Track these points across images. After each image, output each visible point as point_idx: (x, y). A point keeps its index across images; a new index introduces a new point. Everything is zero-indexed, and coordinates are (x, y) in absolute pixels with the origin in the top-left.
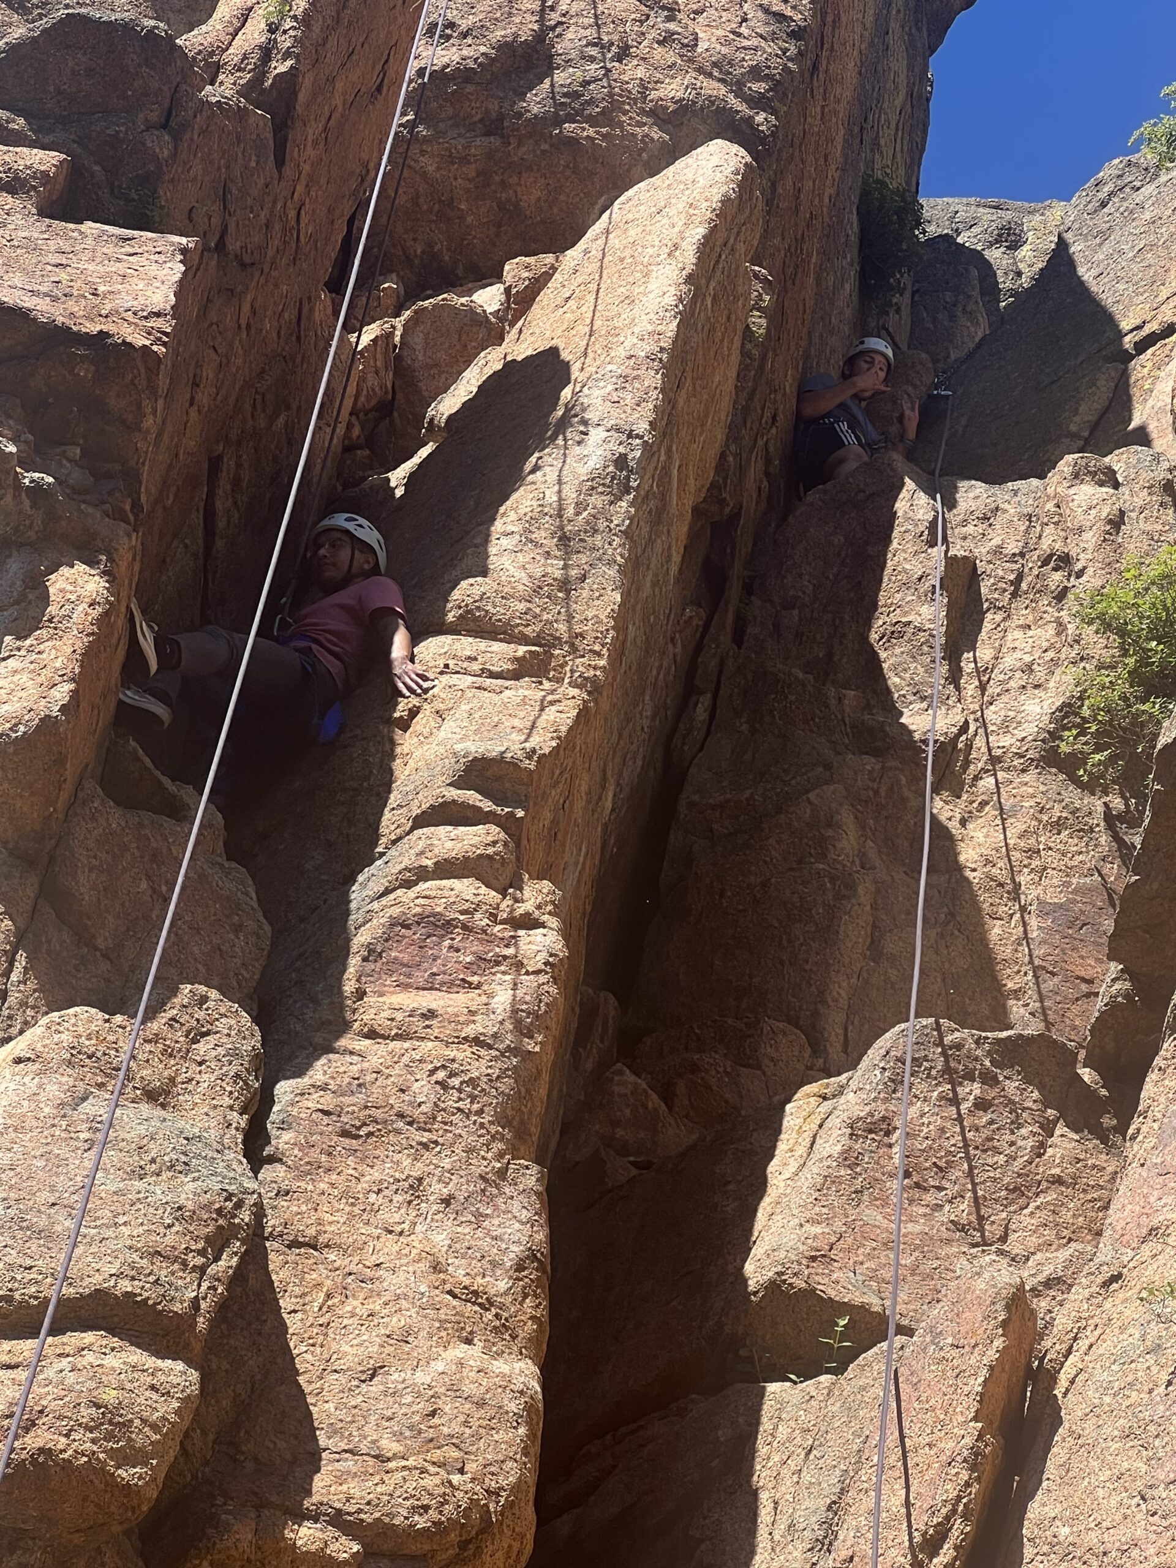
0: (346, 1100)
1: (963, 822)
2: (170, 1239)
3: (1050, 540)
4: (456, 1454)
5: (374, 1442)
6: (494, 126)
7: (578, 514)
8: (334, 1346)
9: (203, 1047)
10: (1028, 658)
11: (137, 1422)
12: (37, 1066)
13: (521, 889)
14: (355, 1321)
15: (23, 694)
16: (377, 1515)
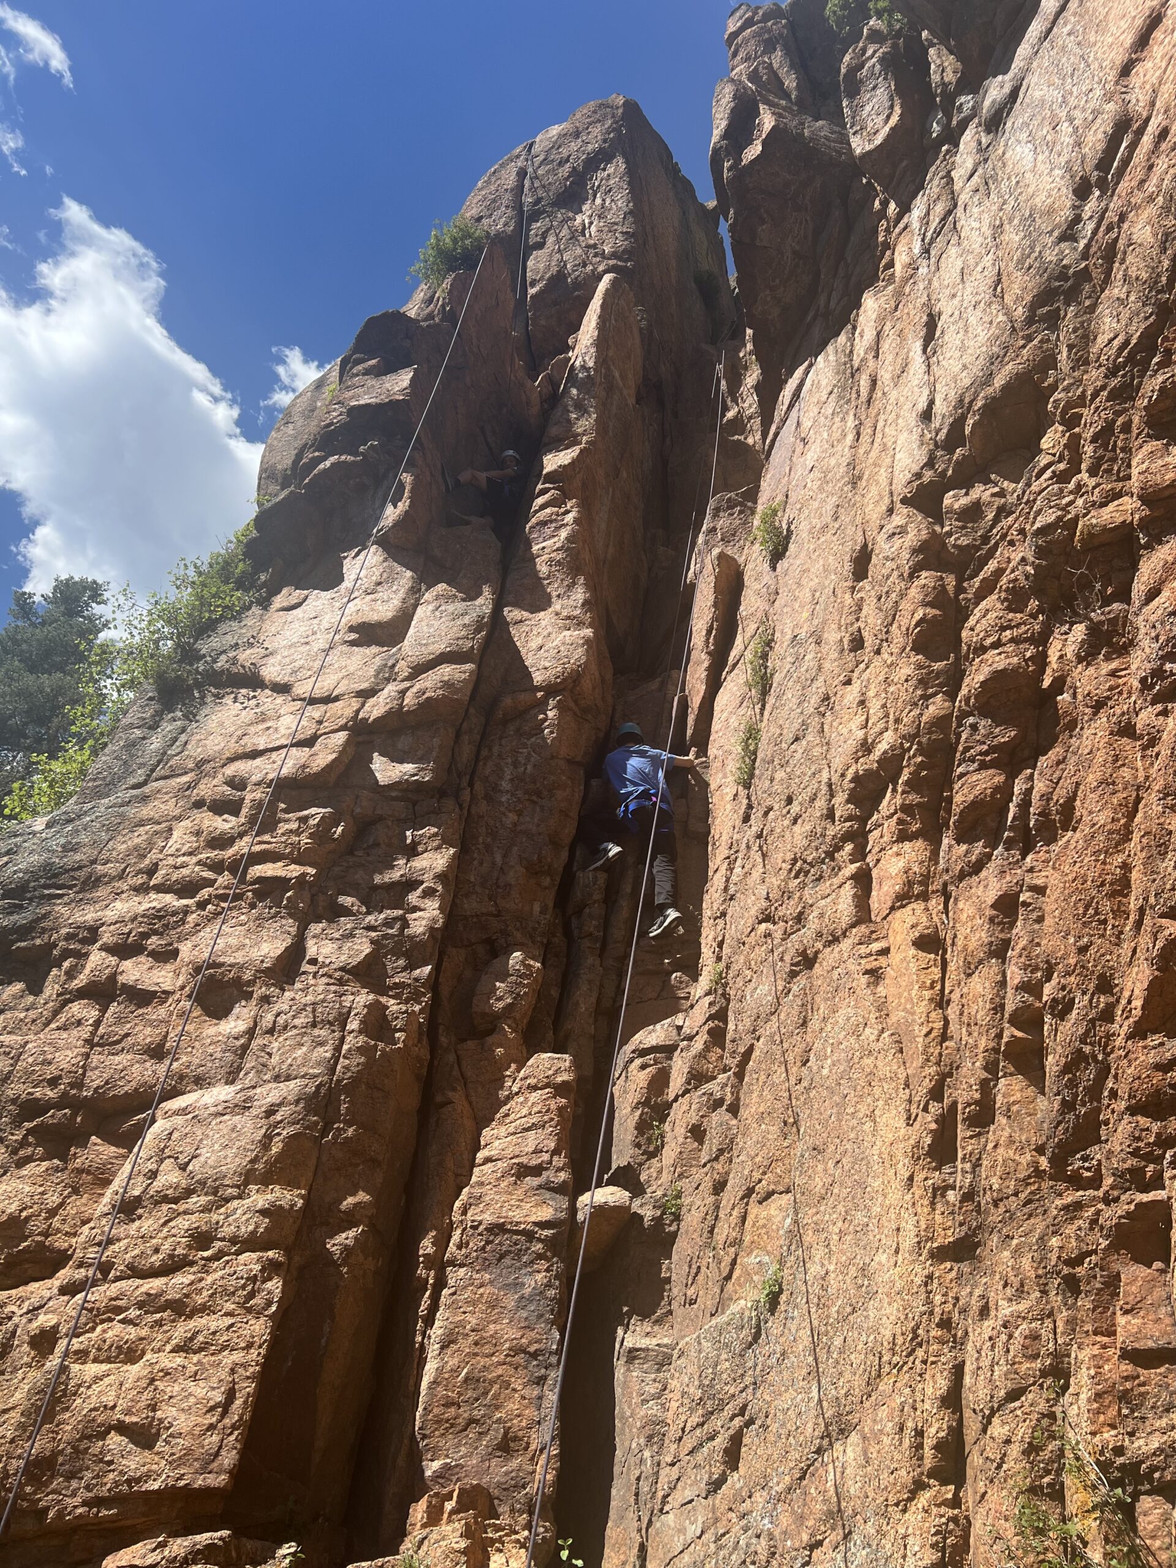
2: (462, 633)
4: (567, 660)
5: (543, 665)
8: (530, 645)
11: (457, 682)
12: (429, 603)
13: (566, 504)
14: (535, 636)
16: (548, 683)
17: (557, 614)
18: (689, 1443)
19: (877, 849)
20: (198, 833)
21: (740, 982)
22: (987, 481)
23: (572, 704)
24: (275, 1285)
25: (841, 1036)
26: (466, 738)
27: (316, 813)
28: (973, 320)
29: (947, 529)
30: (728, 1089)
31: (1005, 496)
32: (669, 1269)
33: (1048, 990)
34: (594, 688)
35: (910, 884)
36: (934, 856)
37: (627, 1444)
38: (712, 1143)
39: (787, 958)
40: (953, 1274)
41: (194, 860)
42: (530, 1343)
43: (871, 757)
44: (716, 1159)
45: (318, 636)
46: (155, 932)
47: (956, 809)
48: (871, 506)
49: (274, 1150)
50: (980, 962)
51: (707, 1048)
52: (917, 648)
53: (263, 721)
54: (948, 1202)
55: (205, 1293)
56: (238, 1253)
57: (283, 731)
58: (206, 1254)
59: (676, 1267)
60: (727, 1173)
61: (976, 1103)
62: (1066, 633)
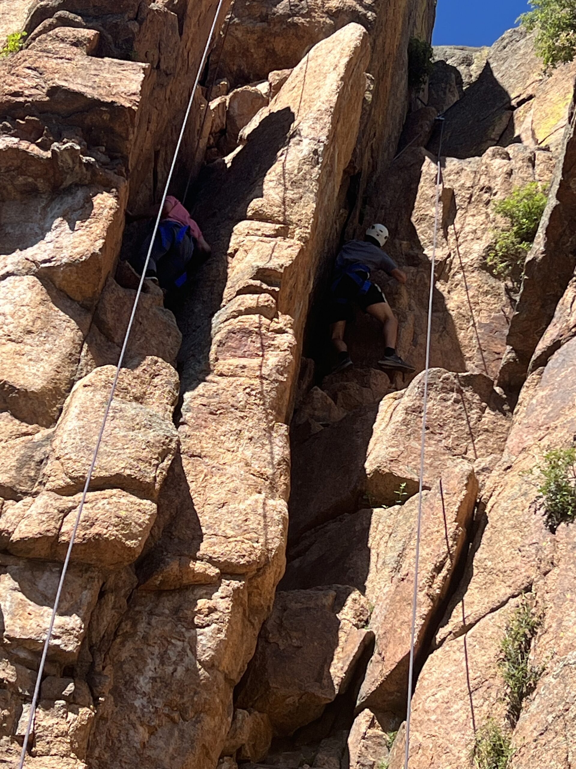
0: (212, 400)
1: (449, 292)
2: (144, 454)
3: (484, 181)
4: (256, 535)
5: (224, 531)
6: (264, 18)
7: (298, 173)
8: (208, 495)
9: (156, 380)
10: (474, 228)
11: (133, 523)
12: (92, 388)
13: (278, 318)
14: (216, 485)
15: (84, 244)
16: (225, 559)
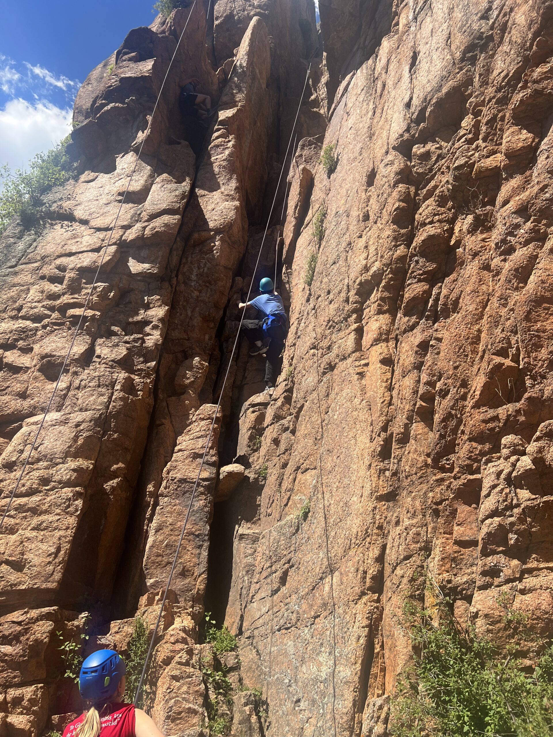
2: (175, 200)
4: (226, 216)
5: (214, 218)
8: (208, 208)
11: (171, 224)
12: (159, 183)
13: (229, 137)
14: (211, 203)
16: (217, 227)
17: (222, 193)
18: (265, 574)
19: (367, 317)
20: (42, 292)
21: (300, 376)
22: (434, 141)
23: (227, 239)
24: (79, 503)
25: (344, 402)
26: (175, 253)
27: (101, 285)
28: (435, 57)
29: (413, 163)
30: (291, 423)
31: (441, 149)
32: (260, 500)
33: (439, 385)
34: (239, 232)
35: (381, 334)
36: (393, 322)
37: (237, 574)
38: (283, 446)
39: (322, 366)
40: (386, 507)
41: (41, 305)
42: (196, 531)
43: (368, 274)
44: (284, 453)
45: (103, 196)
46: (22, 339)
47: (405, 300)
48: (378, 150)
49: (79, 443)
50: (409, 371)
51: (283, 405)
52: (394, 222)
53: (75, 238)
54: (385, 476)
55: (47, 505)
56: (62, 488)
57: (84, 243)
58: (47, 488)
59: (263, 500)
60: (289, 460)
61: (402, 433)
62: (464, 219)
